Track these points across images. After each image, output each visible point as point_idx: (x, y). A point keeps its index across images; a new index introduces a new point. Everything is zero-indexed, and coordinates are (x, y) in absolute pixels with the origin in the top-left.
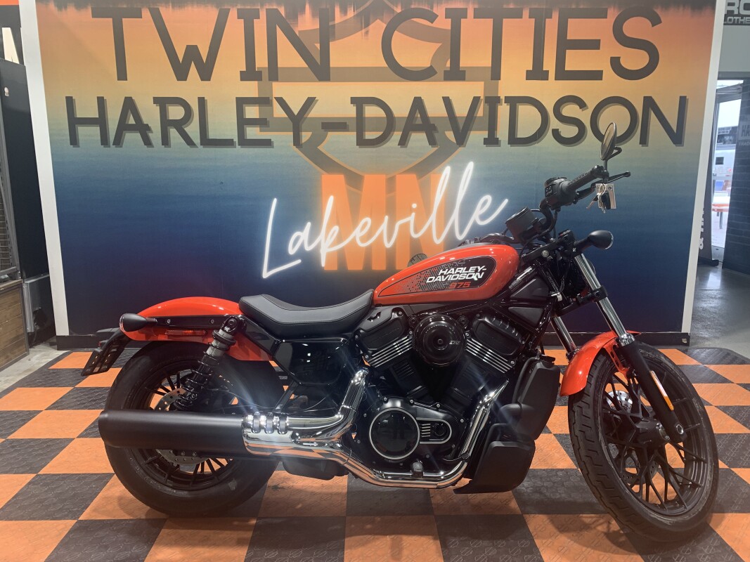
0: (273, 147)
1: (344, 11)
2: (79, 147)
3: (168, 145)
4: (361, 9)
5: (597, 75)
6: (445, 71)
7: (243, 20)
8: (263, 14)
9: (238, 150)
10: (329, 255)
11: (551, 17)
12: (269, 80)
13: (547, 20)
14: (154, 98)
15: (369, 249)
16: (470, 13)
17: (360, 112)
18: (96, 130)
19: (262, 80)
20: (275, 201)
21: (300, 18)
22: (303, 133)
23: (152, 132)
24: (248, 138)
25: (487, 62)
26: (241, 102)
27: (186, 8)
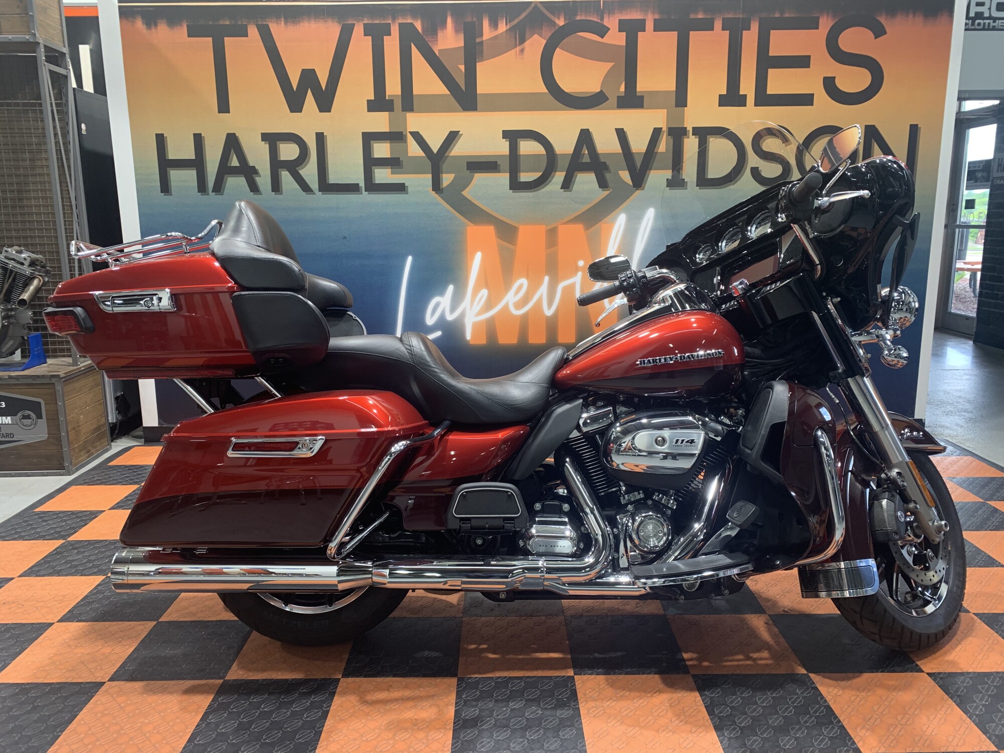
0: (407, 193)
1: (494, 24)
2: (171, 195)
3: (279, 191)
4: (516, 21)
5: (806, 100)
6: (618, 97)
7: (370, 37)
8: (395, 30)
9: (365, 197)
10: (476, 326)
11: (749, 29)
12: (403, 111)
13: (744, 32)
14: (262, 134)
15: (525, 318)
16: (650, 25)
17: (514, 148)
18: (191, 175)
19: (393, 111)
20: (410, 259)
21: (440, 34)
22: (444, 175)
23: (260, 176)
24: (377, 182)
25: (670, 85)
26: (369, 138)
27: (301, 24)
